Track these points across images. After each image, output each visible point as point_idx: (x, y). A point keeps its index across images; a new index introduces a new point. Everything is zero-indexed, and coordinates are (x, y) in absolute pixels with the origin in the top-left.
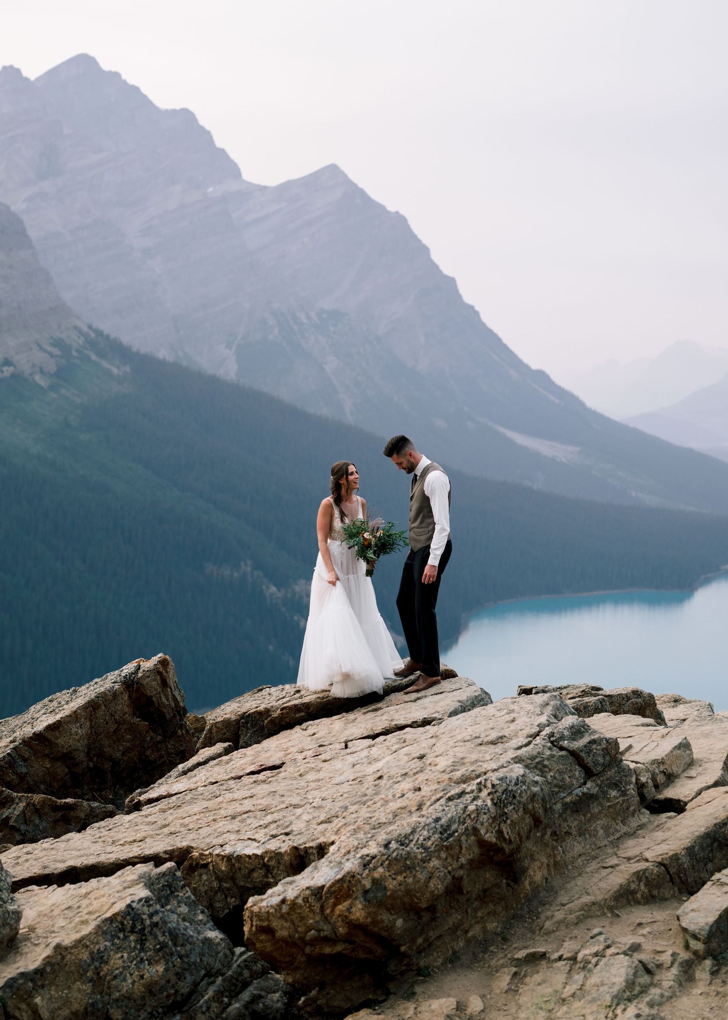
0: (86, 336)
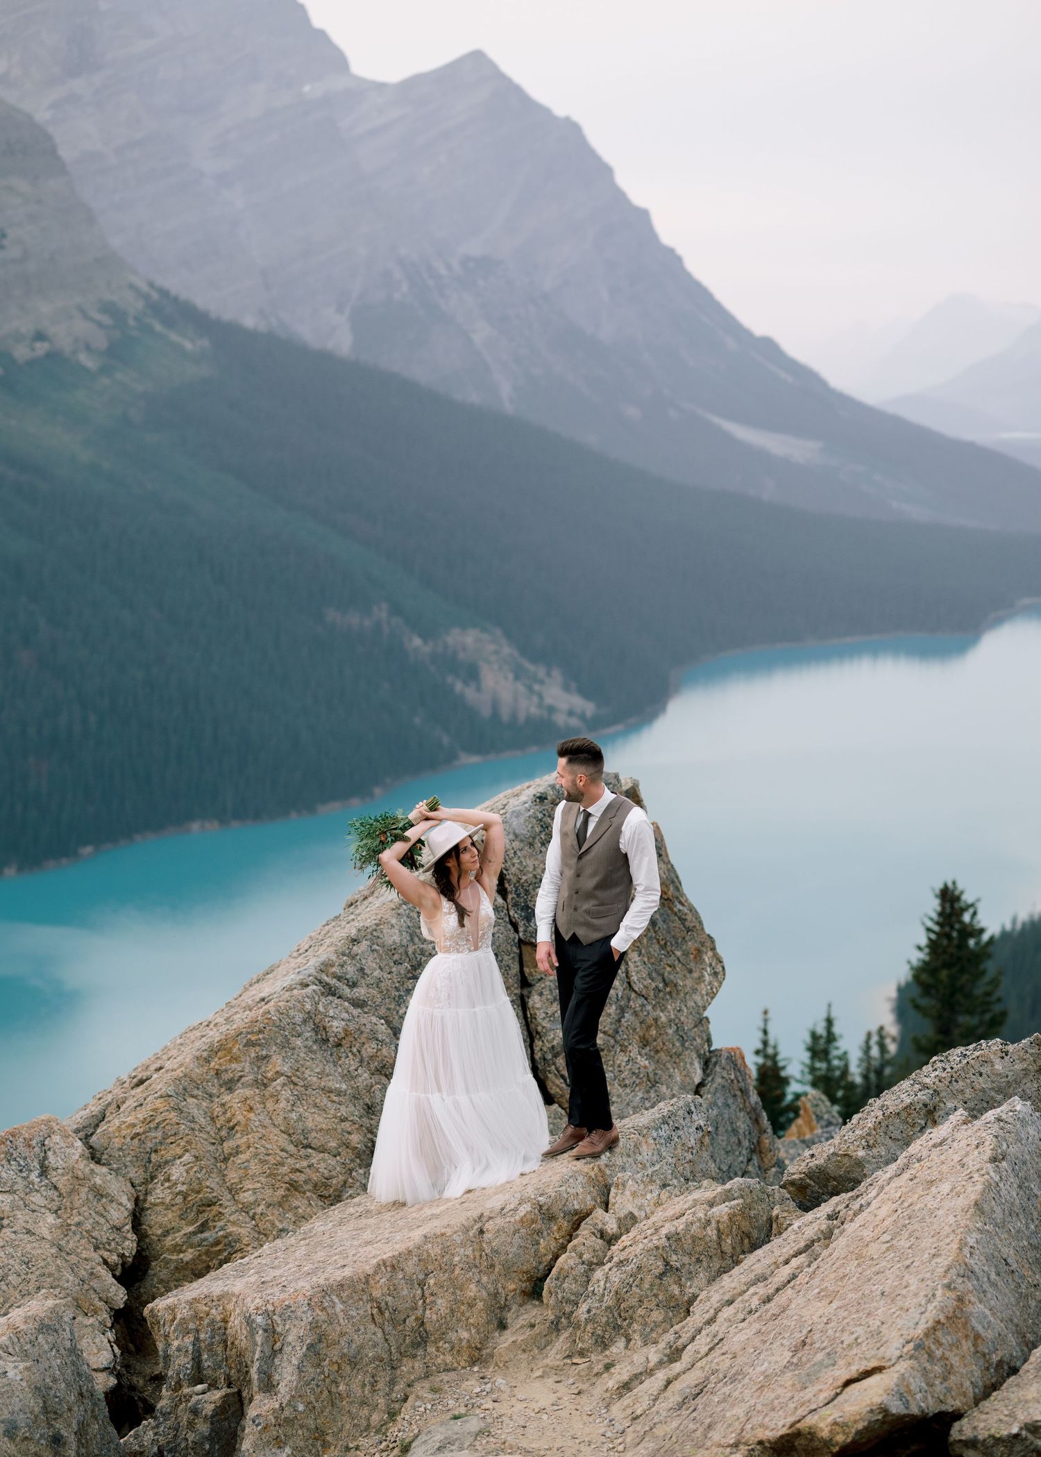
0: (146, 297)
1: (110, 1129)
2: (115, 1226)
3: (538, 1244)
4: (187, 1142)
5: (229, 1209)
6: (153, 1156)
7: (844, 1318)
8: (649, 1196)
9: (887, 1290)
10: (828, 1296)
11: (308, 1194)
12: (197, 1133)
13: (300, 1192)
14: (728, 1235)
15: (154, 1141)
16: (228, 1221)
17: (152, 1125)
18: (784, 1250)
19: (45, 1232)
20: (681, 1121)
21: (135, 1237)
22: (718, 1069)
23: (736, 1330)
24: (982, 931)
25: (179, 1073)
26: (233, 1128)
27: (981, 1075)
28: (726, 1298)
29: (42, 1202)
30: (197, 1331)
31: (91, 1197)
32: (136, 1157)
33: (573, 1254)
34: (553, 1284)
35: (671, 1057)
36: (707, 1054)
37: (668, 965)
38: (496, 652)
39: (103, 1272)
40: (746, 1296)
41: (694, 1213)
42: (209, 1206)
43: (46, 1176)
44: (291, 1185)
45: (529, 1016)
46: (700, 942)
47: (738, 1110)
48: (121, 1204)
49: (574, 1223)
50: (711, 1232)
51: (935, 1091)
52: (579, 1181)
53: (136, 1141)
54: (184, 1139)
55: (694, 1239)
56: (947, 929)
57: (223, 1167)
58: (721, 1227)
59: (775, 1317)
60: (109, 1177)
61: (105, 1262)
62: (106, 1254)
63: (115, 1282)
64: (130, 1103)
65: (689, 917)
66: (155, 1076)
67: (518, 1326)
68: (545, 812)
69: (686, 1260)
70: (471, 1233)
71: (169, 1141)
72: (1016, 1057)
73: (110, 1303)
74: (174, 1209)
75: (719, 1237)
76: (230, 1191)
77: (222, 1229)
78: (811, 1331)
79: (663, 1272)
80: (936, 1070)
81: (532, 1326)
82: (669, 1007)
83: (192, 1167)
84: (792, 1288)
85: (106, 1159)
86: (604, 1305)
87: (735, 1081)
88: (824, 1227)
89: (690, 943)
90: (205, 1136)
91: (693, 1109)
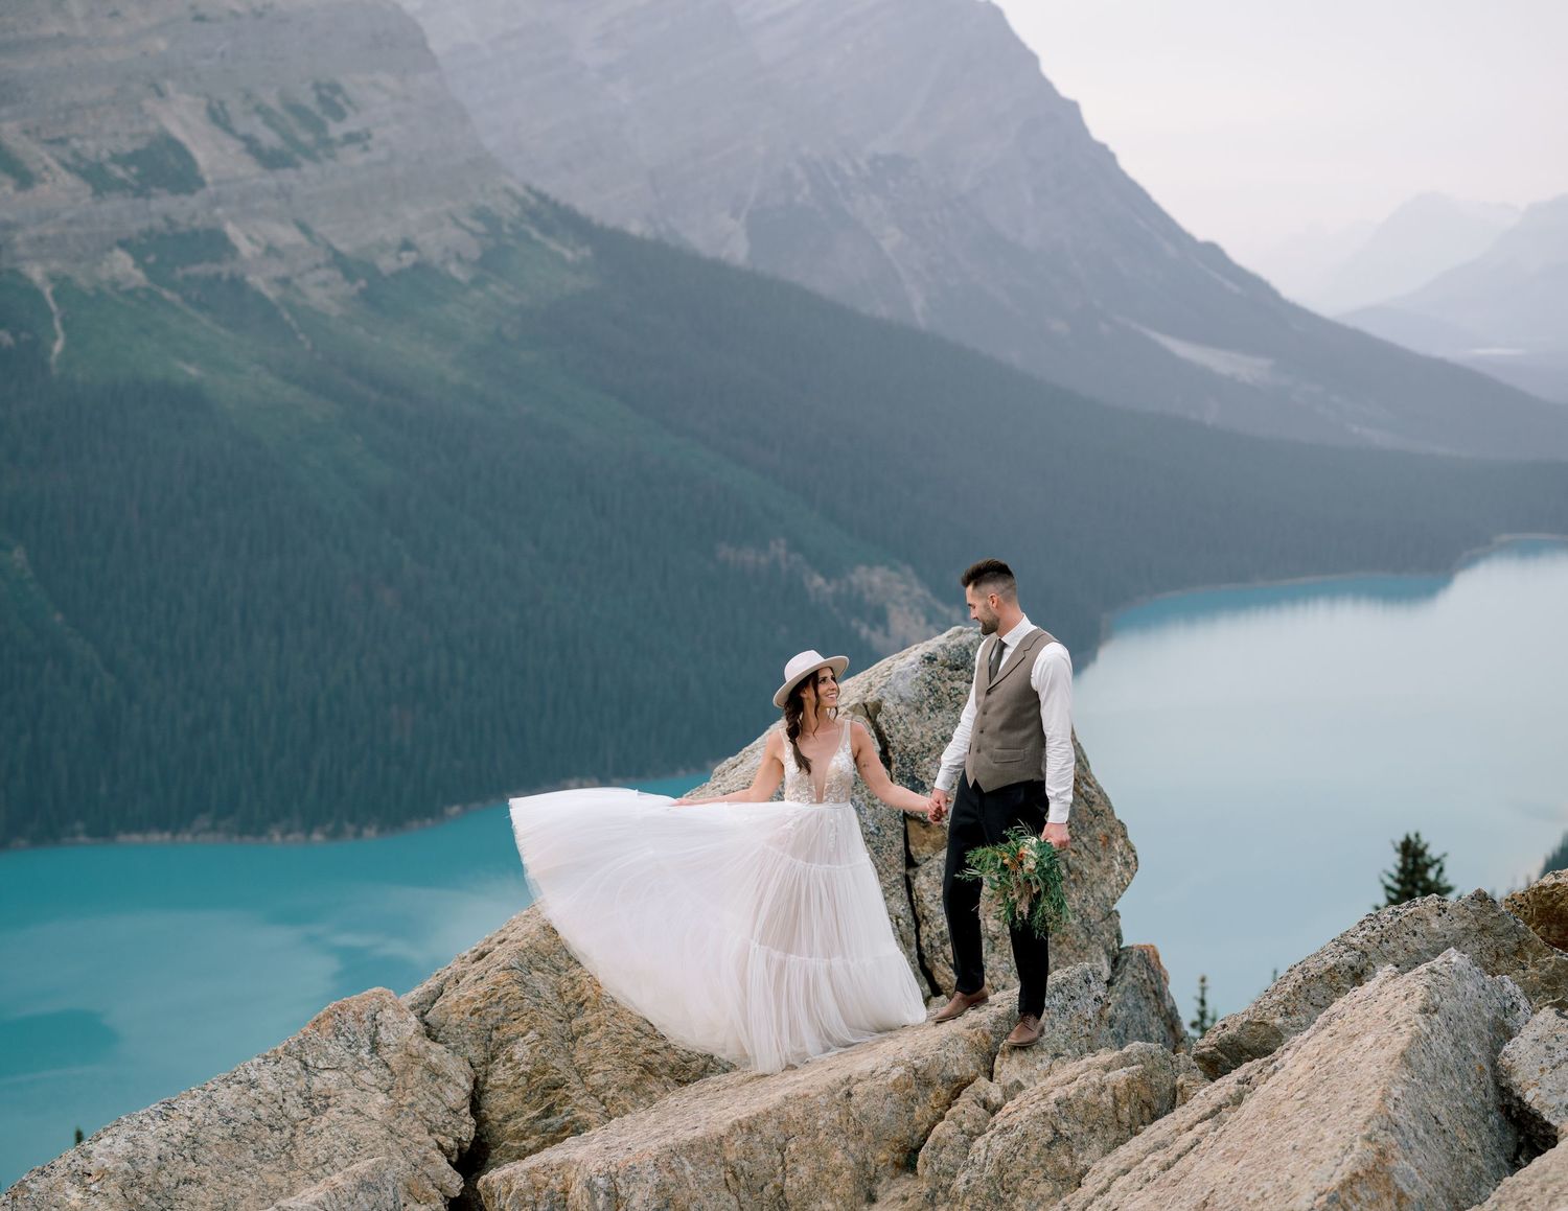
0: (523, 202)
1: (448, 1004)
2: (451, 1109)
3: (913, 1110)
4: (532, 1018)
5: (577, 1092)
6: (494, 1033)
7: (1251, 1175)
8: (1039, 1066)
9: (1299, 1144)
10: (1231, 1156)
11: (665, 1078)
12: (543, 1009)
13: (655, 1076)
14: (1125, 1103)
15: (495, 1017)
16: (576, 1105)
17: (493, 1000)
18: (1188, 1116)
19: (375, 1113)
20: (1078, 990)
21: (473, 1121)
22: (1128, 966)
23: (1131, 1199)
24: (1449, 890)
25: (524, 944)
26: (582, 1004)
27: (1415, 934)
28: (1122, 1167)
29: (373, 1080)
30: (535, 1203)
31: (425, 1076)
32: (476, 1034)
33: (952, 1122)
34: (929, 1155)
35: (1075, 949)
36: (1117, 950)
37: (1072, 850)
38: (906, 593)
39: (438, 1157)
40: (1143, 1165)
41: (1087, 1078)
42: (555, 1088)
43: (377, 1054)
44: (646, 1067)
45: (915, 898)
46: (1110, 828)
47: (1151, 1014)
48: (458, 1085)
49: (954, 1092)
50: (1106, 1099)
51: (1362, 952)
52: (960, 1045)
53: (476, 1017)
54: (529, 1016)
55: (1087, 1105)
56: (1409, 887)
57: (571, 1047)
58: (1118, 1093)
59: (1175, 1182)
60: (445, 1056)
61: (440, 1147)
62: (441, 1138)
63: (451, 1168)
64: (471, 976)
65: (1097, 800)
66: (498, 948)
67: (889, 1199)
68: (935, 675)
69: (1078, 1128)
70: (837, 1096)
71: (512, 1017)
72: (1455, 915)
73: (446, 1191)
74: (517, 1091)
75: (1115, 1105)
76: (579, 1073)
77: (569, 1114)
78: (1213, 1191)
79: (1052, 1141)
80: (1364, 929)
81: (905, 1199)
82: (1073, 895)
83: (537, 1046)
84: (1195, 1153)
85: (442, 1037)
86: (985, 1175)
87: (1148, 982)
88: (1232, 1091)
89: (1098, 828)
90: (552, 1013)
91: (1091, 977)
